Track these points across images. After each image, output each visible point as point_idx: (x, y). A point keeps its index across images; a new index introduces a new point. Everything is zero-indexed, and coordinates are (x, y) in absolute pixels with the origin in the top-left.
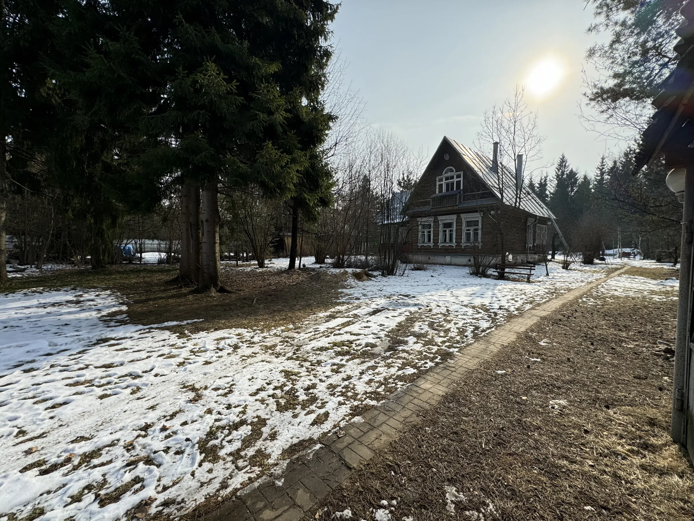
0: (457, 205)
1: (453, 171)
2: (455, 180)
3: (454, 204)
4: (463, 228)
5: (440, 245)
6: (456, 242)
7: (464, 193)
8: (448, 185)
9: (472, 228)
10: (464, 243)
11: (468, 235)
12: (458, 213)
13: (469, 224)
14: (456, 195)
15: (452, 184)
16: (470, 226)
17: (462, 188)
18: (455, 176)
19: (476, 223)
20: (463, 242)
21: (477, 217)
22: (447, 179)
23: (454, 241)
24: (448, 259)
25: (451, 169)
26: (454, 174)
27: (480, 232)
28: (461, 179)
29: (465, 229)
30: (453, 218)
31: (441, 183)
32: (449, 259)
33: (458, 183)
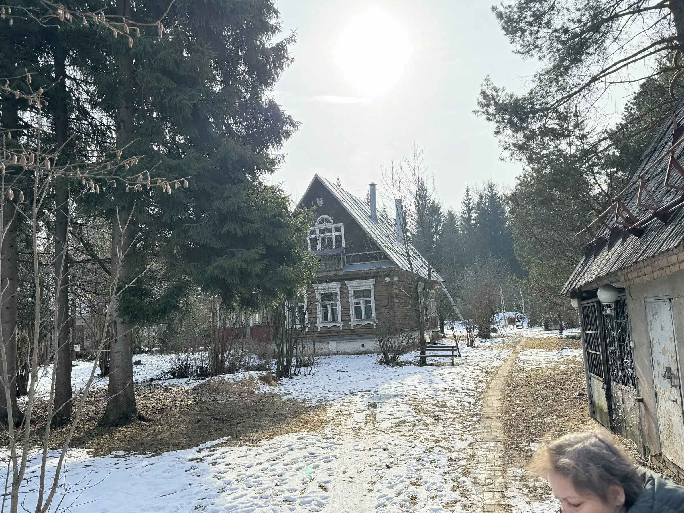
0: (341, 270)
1: (329, 221)
2: (334, 234)
3: (337, 268)
4: (350, 300)
5: (320, 325)
6: (342, 321)
7: (347, 252)
8: (323, 240)
9: (362, 301)
10: (353, 323)
11: (358, 310)
12: (342, 279)
13: (358, 294)
14: (338, 255)
15: (330, 239)
16: (360, 297)
17: (344, 245)
18: (333, 229)
19: (366, 293)
20: (352, 320)
21: (369, 284)
22: (322, 231)
23: (340, 318)
24: (333, 346)
25: (326, 219)
26: (331, 225)
27: (373, 305)
28: (342, 233)
29: (353, 302)
30: (335, 287)
31: (314, 236)
32: (335, 347)
33: (338, 238)
